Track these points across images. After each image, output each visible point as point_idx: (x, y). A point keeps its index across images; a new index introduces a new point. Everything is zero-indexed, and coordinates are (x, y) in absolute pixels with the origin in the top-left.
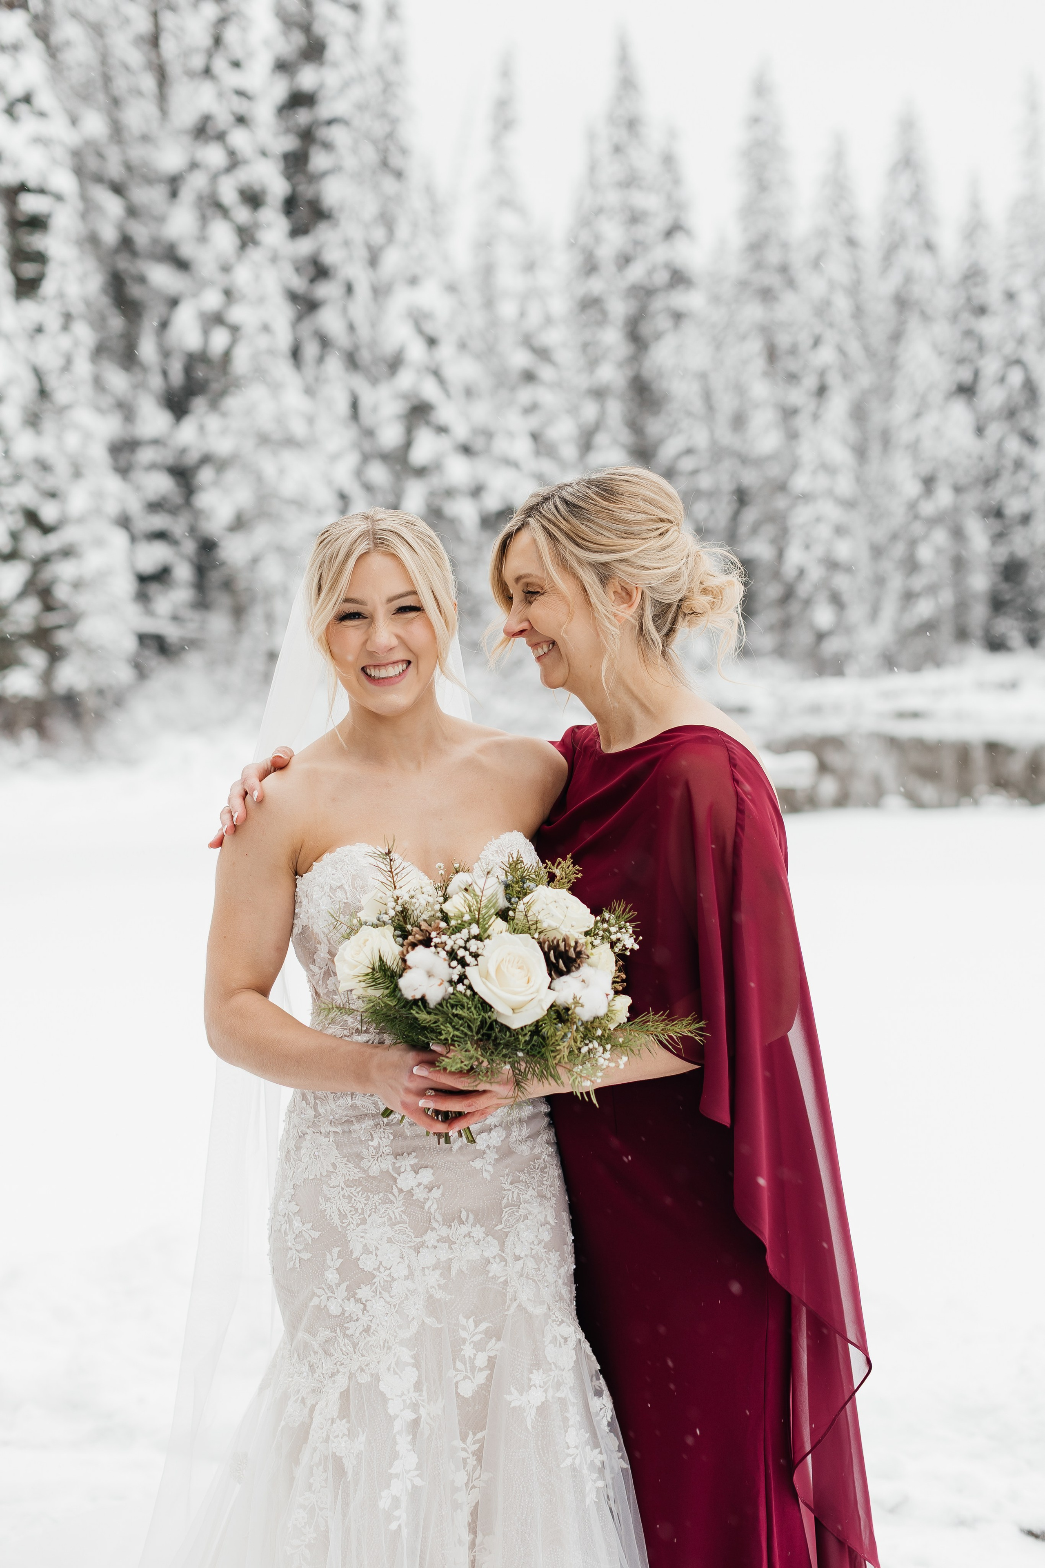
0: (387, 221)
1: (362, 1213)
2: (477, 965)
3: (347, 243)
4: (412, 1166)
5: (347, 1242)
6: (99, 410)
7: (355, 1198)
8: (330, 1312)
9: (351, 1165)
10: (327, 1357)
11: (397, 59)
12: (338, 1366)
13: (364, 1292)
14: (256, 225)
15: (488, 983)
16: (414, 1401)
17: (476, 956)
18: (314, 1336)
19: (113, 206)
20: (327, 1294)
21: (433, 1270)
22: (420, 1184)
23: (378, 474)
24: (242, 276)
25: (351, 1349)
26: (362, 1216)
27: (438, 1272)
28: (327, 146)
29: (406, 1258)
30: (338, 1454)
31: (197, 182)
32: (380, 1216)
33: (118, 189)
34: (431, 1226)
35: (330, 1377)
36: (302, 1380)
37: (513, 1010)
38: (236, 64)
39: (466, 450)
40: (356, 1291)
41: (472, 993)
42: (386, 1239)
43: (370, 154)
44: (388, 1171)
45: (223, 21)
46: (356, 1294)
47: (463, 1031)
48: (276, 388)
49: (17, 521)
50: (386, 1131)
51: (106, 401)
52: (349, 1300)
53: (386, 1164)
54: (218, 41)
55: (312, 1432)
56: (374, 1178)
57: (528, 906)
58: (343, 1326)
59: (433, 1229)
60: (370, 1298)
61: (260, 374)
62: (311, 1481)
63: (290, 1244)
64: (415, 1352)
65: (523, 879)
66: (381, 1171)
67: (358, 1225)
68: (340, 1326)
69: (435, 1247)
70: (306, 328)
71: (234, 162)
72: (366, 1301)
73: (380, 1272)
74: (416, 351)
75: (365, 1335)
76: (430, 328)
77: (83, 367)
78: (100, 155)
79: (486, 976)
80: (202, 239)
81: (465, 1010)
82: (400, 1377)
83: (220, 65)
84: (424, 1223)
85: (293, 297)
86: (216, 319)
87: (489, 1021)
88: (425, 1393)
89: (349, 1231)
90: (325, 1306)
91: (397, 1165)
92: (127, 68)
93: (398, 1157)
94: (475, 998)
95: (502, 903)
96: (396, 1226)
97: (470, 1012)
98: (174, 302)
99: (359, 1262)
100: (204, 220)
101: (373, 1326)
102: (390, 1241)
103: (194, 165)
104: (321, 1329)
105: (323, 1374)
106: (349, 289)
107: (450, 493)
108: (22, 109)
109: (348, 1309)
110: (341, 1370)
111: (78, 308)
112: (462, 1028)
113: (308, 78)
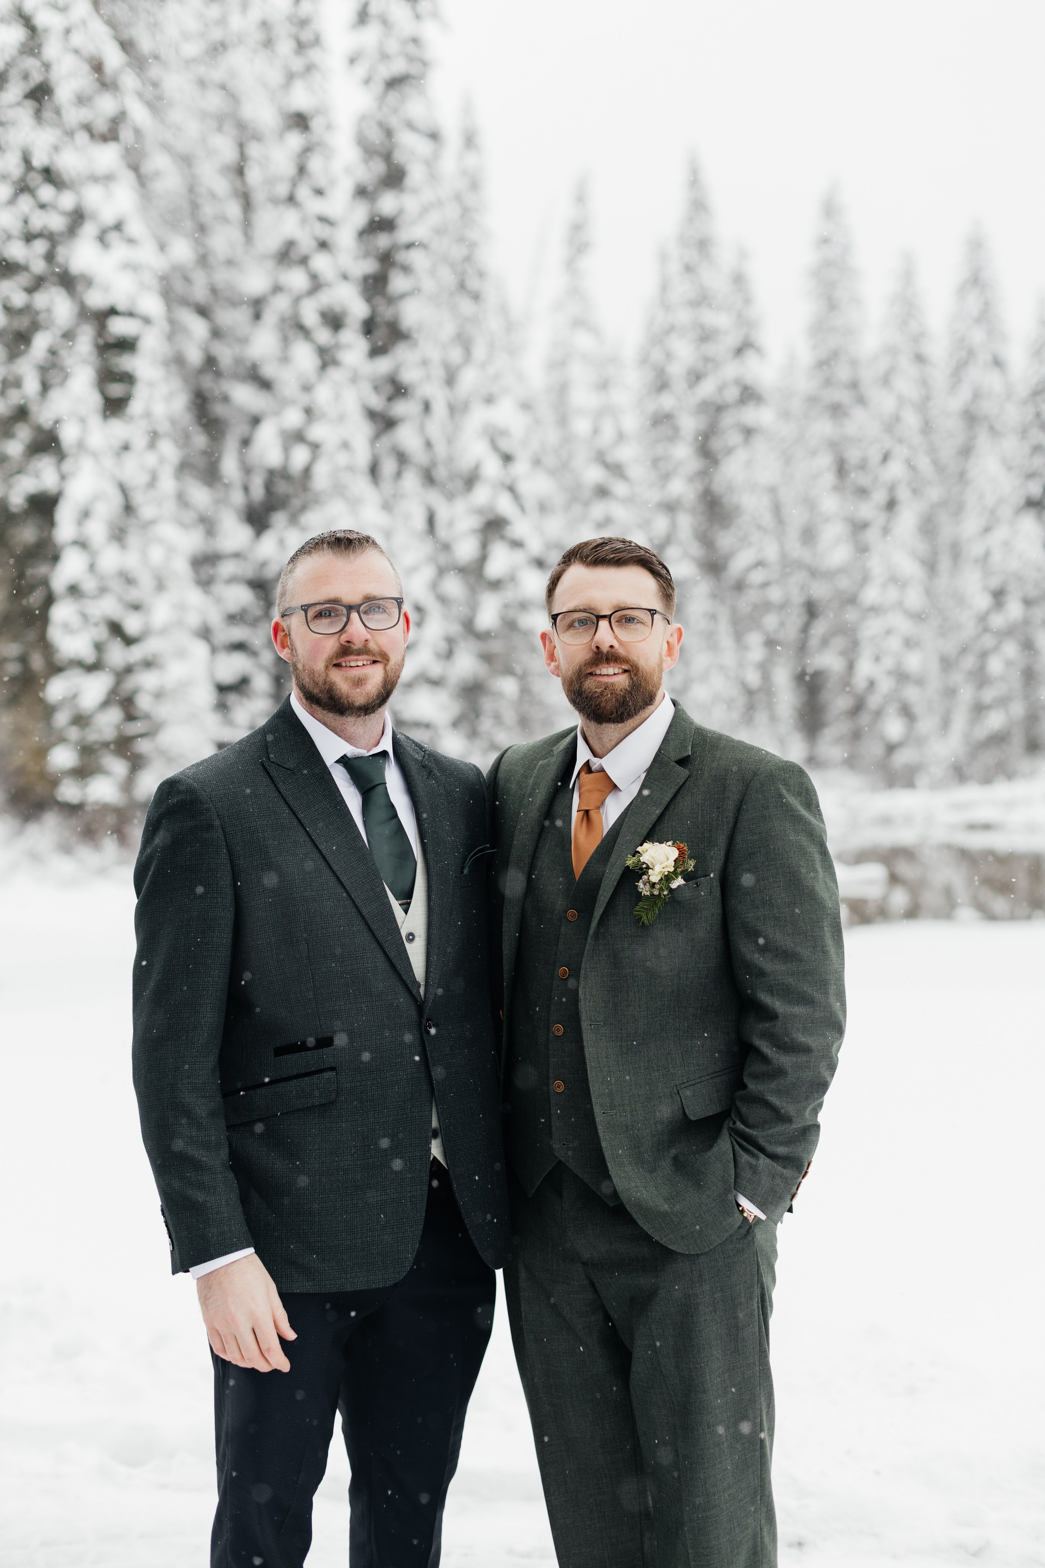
0: (464, 342)
3: (425, 363)
6: (183, 525)
11: (475, 185)
14: (337, 346)
19: (198, 328)
24: (323, 395)
28: (406, 269)
31: (280, 305)
33: (203, 311)
38: (319, 192)
39: (543, 564)
43: (448, 277)
48: (355, 504)
51: (189, 516)
61: (339, 490)
71: (316, 284)
74: (492, 467)
76: (505, 445)
77: (168, 484)
78: (187, 279)
80: (285, 359)
83: (304, 193)
85: (372, 415)
86: (298, 437)
92: (213, 195)
98: (256, 421)
100: (286, 341)
103: (277, 289)
106: (427, 407)
107: (526, 607)
111: (164, 427)
113: (388, 204)
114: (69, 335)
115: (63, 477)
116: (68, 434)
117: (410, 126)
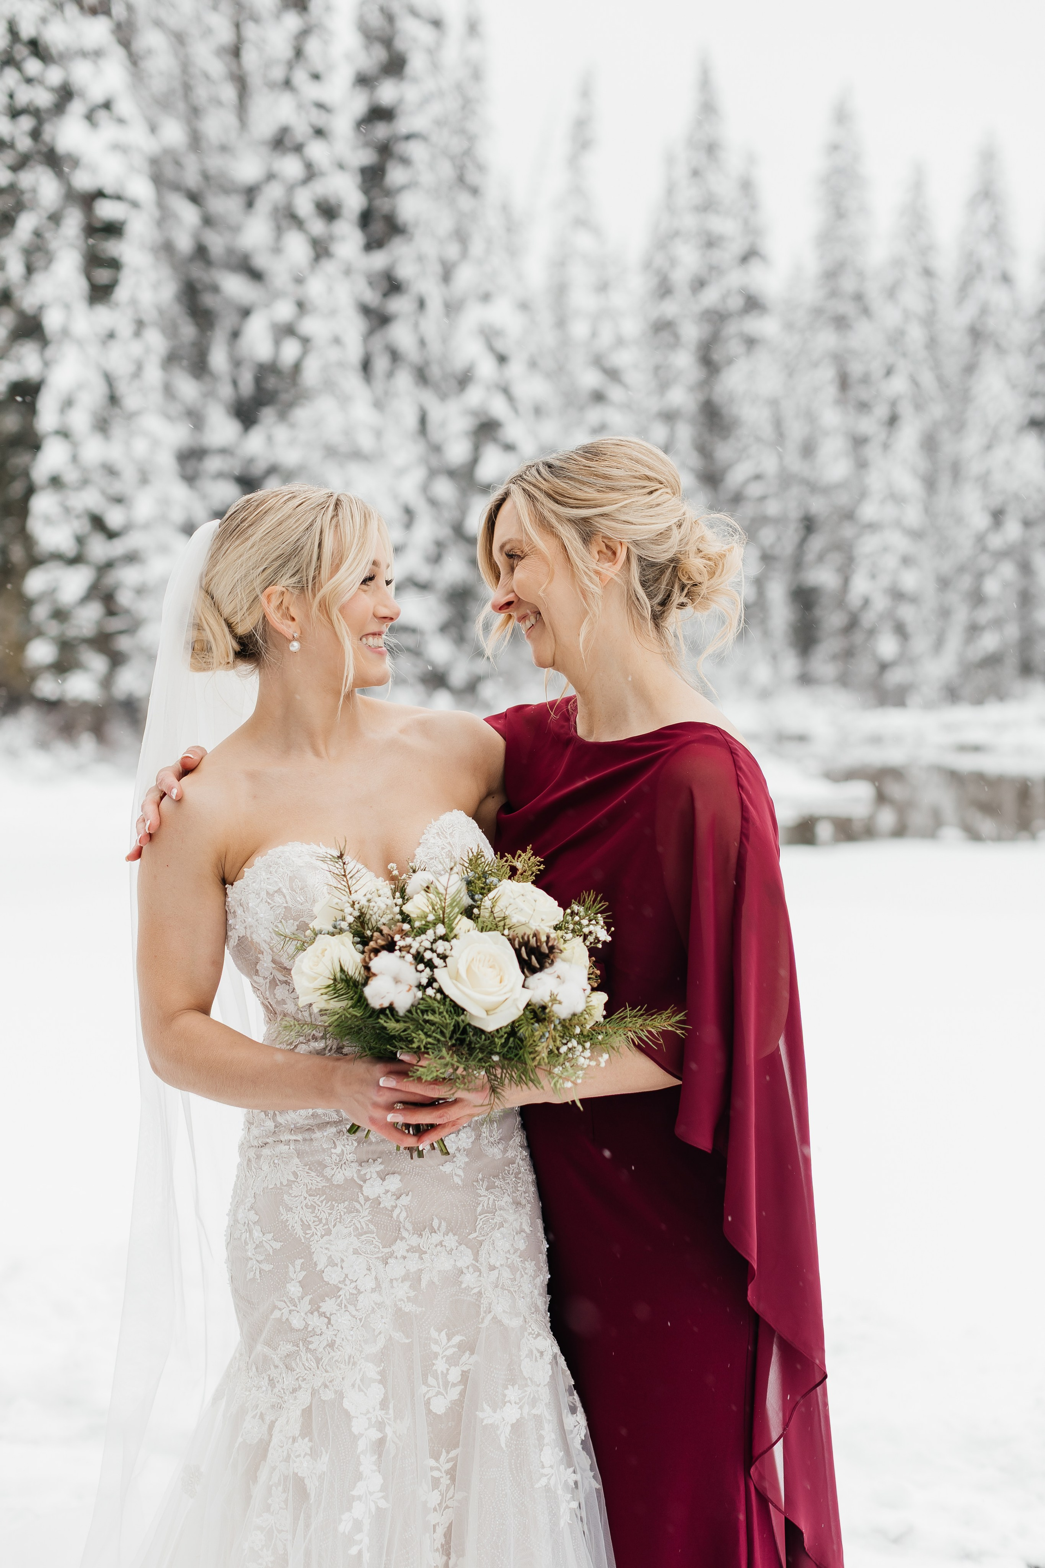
0: (461, 237)
1: (327, 1224)
2: (446, 966)
3: (421, 258)
4: (377, 1172)
5: (311, 1254)
6: (169, 418)
7: (319, 1208)
8: (292, 1325)
9: (313, 1174)
10: (288, 1372)
11: (477, 75)
12: (300, 1382)
13: (328, 1306)
14: (331, 238)
15: (459, 985)
16: (380, 1420)
17: (444, 957)
18: (275, 1349)
19: (189, 214)
20: (288, 1307)
21: (402, 1282)
22: (387, 1191)
24: (315, 288)
25: (314, 1365)
26: (327, 1226)
27: (407, 1284)
28: (405, 161)
29: (373, 1269)
30: (299, 1475)
31: (273, 194)
32: (346, 1226)
33: (194, 198)
34: (400, 1236)
35: (291, 1393)
36: (261, 1395)
37: (487, 1011)
38: (316, 77)
40: (320, 1304)
41: (442, 996)
42: (352, 1250)
43: (446, 171)
44: (352, 1179)
45: (305, 33)
46: (320, 1307)
47: (435, 1037)
48: (344, 401)
49: (83, 526)
50: (349, 1138)
51: (176, 409)
52: (312, 1313)
53: (351, 1172)
54: (299, 53)
55: (271, 1450)
56: (338, 1186)
57: (494, 902)
58: (306, 1339)
59: (403, 1238)
60: (334, 1312)
61: (329, 385)
62: (270, 1501)
63: (250, 1254)
64: (381, 1368)
65: (485, 875)
66: (346, 1180)
67: (322, 1236)
68: (302, 1340)
69: (404, 1258)
70: (377, 343)
71: (311, 173)
72: (331, 1315)
73: (346, 1285)
74: (486, 368)
75: (330, 1350)
77: (154, 374)
78: (178, 164)
79: (456, 977)
80: (277, 250)
81: (437, 1015)
82: (366, 1394)
83: (300, 77)
84: (393, 1232)
85: (366, 311)
86: (288, 330)
87: (462, 1025)
88: (391, 1411)
89: (313, 1242)
90: (287, 1319)
91: (362, 1173)
92: (207, 77)
93: (363, 1164)
94: (446, 1001)
95: (467, 901)
96: (363, 1237)
97: (442, 1017)
98: (246, 312)
99: (323, 1275)
100: (279, 231)
101: (338, 1341)
102: (356, 1252)
103: (270, 177)
104: (282, 1342)
105: (283, 1389)
106: (422, 304)
108: (102, 116)
109: (311, 1323)
110: (303, 1386)
111: (150, 315)
112: (434, 1034)
113: (387, 93)
114: (55, 218)
115: (47, 365)
116: (53, 320)
117: (413, 12)
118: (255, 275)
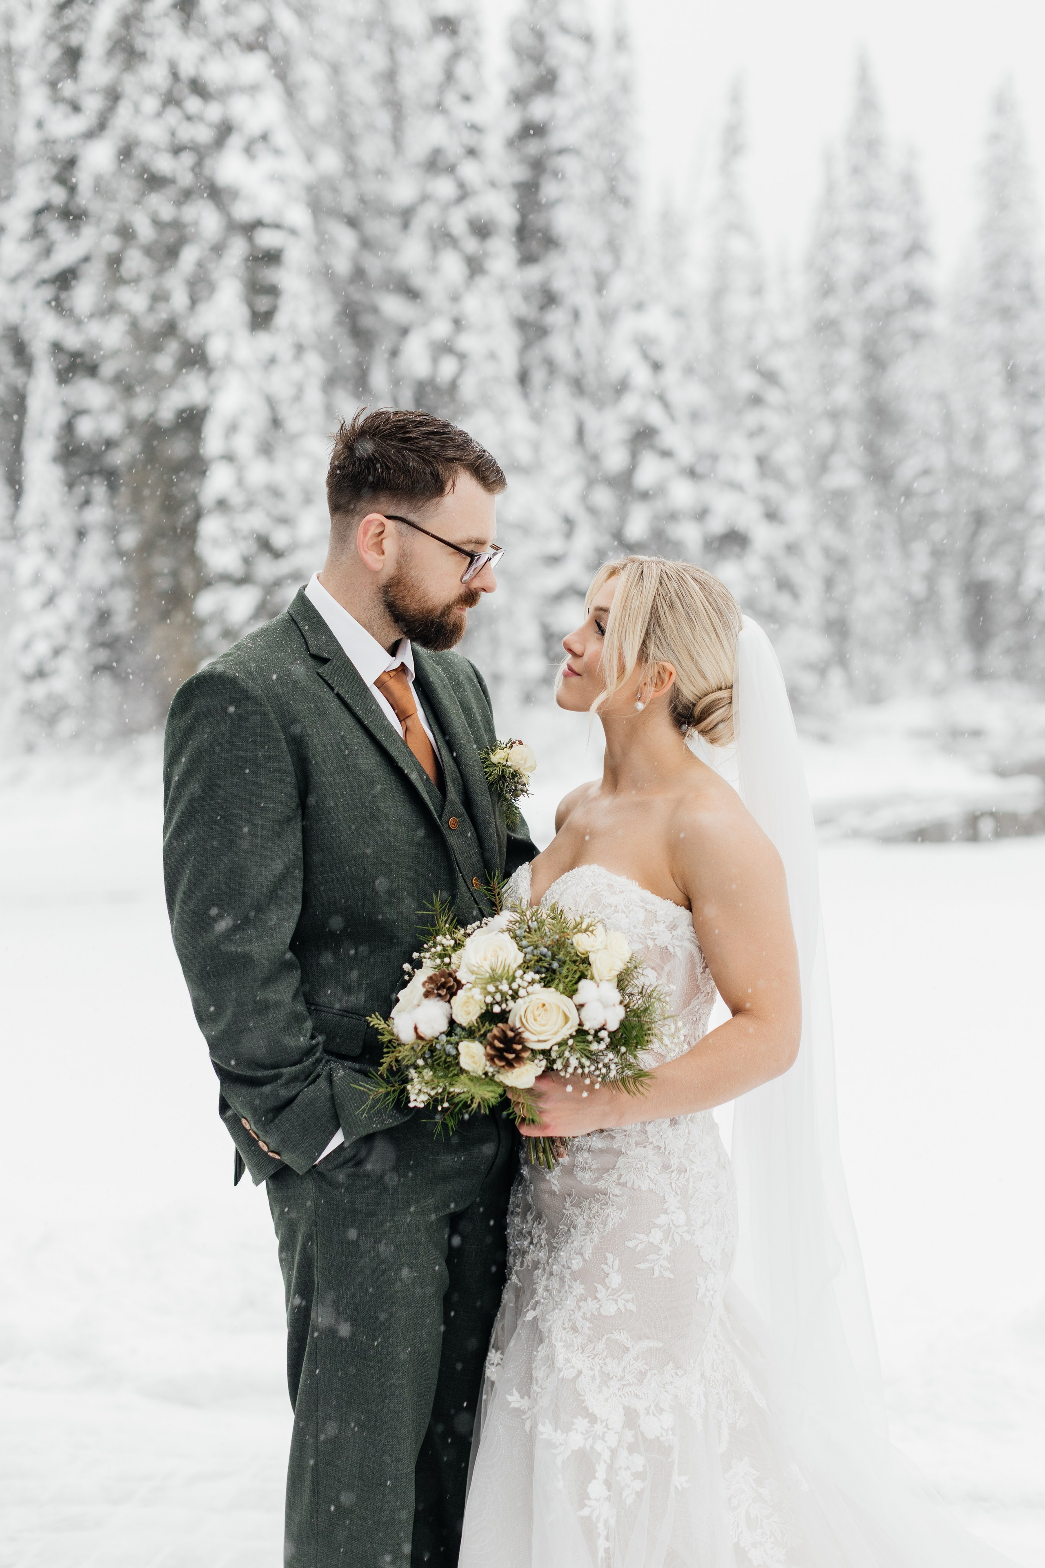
0: (613, 246)
3: (574, 271)
11: (625, 86)
14: (486, 254)
19: (346, 238)
23: (604, 498)
24: (471, 305)
28: (558, 175)
31: (428, 214)
33: (353, 222)
38: (467, 98)
39: (692, 473)
43: (598, 183)
45: (456, 55)
48: (501, 415)
49: (249, 547)
54: (449, 76)
61: (486, 401)
70: (535, 355)
71: (464, 193)
74: (641, 376)
76: (656, 353)
77: (314, 396)
78: (335, 190)
80: (433, 270)
83: (452, 100)
85: (522, 324)
86: (445, 348)
92: (361, 103)
98: (404, 331)
100: (435, 249)
103: (425, 198)
106: (576, 316)
107: (673, 516)
108: (259, 147)
111: (310, 338)
113: (539, 109)
114: (218, 249)
115: (212, 391)
116: (216, 348)
117: (564, 29)
118: (412, 294)
